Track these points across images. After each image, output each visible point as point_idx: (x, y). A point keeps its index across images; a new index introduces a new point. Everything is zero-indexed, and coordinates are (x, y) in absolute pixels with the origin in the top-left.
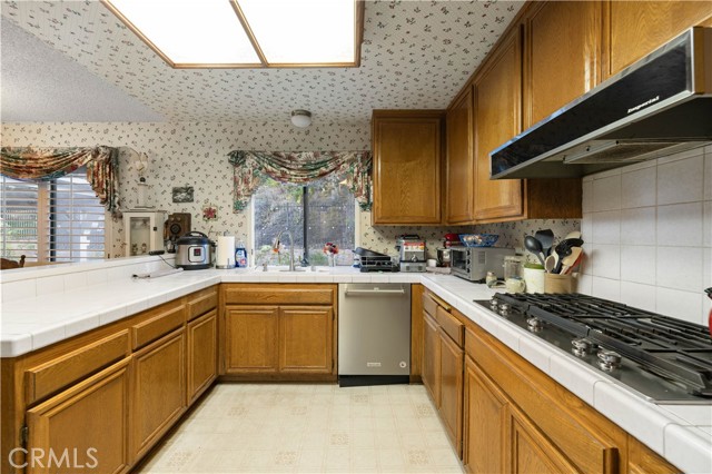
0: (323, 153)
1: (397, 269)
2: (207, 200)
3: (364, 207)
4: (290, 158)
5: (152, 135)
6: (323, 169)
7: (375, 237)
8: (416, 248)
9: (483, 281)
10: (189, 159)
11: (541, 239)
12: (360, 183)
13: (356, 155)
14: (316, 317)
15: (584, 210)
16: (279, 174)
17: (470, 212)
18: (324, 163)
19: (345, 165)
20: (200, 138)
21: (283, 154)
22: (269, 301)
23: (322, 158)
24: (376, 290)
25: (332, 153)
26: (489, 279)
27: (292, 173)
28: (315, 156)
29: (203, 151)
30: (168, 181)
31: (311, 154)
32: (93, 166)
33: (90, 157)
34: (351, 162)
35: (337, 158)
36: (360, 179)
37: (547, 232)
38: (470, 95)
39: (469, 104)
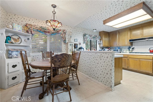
2: (79, 42)
5: (70, 28)
10: (77, 34)
20: (78, 31)
29: (79, 33)
30: (73, 37)
32: (62, 33)
33: (61, 31)
37: (130, 47)
38: (118, 32)
39: (117, 33)
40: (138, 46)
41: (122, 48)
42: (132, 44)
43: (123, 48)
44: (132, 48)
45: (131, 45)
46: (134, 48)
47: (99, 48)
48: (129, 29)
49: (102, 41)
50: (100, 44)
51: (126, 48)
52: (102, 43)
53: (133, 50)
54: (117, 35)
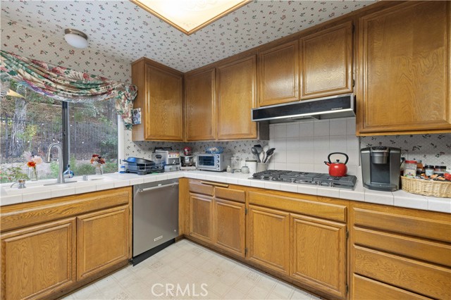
0: (93, 76)
1: (162, 171)
3: (127, 126)
4: (54, 71)
6: (94, 91)
7: (135, 149)
8: (175, 156)
9: (225, 170)
11: (257, 148)
12: (126, 108)
13: (124, 86)
14: (115, 217)
15: (270, 137)
16: (42, 85)
17: (213, 134)
18: (96, 86)
19: (115, 91)
21: (45, 65)
22: (64, 214)
23: (92, 80)
24: (160, 186)
25: (102, 79)
26: (229, 169)
27: (59, 87)
28: (85, 76)
31: (81, 75)
34: (120, 90)
35: (107, 84)
36: (126, 104)
37: (259, 146)
38: (213, 73)
39: (213, 77)
40: (286, 140)
41: (232, 148)
42: (264, 131)
43: (238, 148)
44: (266, 150)
45: (261, 138)
46: (274, 149)
47: (133, 148)
48: (255, 60)
49: (143, 111)
50: (132, 126)
51: (246, 148)
52: (140, 120)
53: (270, 161)
54: (210, 87)
